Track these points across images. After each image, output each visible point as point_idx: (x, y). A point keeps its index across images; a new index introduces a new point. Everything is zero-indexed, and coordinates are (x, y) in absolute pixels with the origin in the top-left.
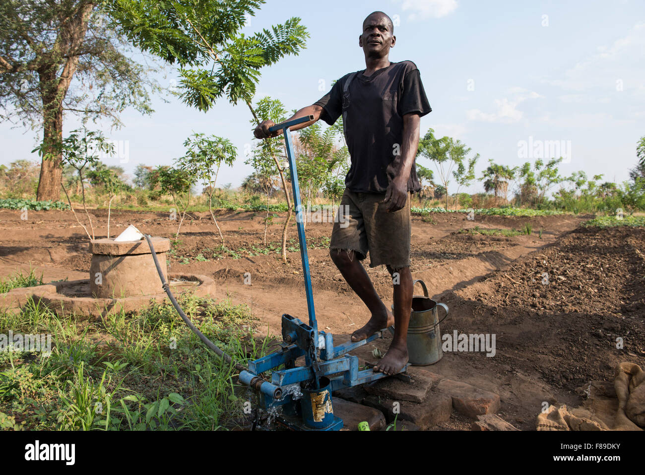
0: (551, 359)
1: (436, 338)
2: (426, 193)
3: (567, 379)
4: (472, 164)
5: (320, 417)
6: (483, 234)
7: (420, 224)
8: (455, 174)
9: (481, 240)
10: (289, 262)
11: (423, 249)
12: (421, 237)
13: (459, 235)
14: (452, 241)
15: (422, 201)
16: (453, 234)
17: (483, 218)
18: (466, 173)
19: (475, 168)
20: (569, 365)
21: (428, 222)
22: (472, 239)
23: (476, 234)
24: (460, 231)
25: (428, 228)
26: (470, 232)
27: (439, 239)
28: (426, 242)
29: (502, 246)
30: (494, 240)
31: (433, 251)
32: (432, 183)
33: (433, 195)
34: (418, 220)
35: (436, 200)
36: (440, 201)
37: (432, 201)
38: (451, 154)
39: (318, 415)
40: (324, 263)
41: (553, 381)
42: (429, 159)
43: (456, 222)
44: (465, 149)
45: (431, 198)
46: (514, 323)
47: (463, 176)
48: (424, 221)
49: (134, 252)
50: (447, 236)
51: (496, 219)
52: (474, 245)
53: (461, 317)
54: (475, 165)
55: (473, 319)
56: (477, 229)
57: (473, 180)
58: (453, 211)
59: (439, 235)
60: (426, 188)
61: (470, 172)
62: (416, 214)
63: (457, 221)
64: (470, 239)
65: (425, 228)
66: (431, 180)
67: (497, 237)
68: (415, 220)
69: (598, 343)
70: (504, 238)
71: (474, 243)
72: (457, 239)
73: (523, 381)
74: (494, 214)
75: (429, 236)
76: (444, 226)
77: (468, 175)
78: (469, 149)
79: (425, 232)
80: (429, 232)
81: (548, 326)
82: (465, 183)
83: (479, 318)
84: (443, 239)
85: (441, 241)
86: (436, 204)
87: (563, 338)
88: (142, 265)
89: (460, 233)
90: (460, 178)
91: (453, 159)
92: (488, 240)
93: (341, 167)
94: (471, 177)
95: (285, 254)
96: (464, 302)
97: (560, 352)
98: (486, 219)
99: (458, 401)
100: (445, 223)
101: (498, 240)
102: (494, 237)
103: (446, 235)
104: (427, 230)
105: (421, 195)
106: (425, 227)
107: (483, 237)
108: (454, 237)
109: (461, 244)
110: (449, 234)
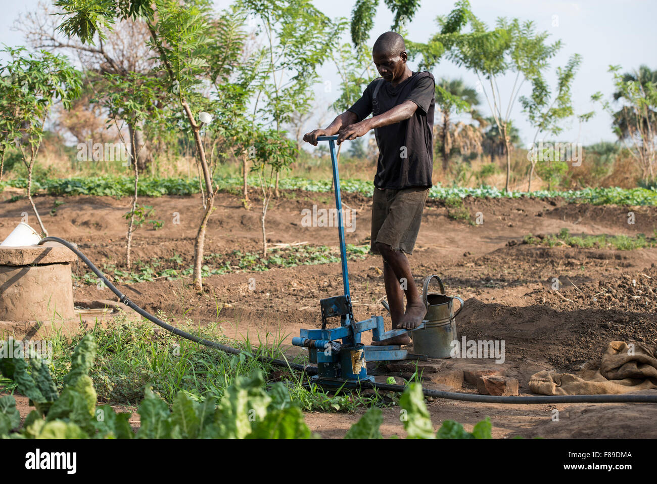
0: (560, 348)
1: (452, 332)
2: (460, 142)
3: (569, 361)
4: (565, 80)
5: (358, 370)
6: (573, 246)
7: (441, 225)
8: (526, 104)
9: (568, 257)
10: (207, 291)
11: (446, 274)
12: (443, 252)
13: (523, 247)
14: (509, 258)
15: (450, 164)
16: (511, 245)
17: (583, 210)
18: (552, 101)
19: (572, 90)
20: (575, 351)
21: (461, 220)
22: (548, 255)
23: (558, 244)
24: (526, 239)
25: (460, 233)
26: (545, 241)
27: (480, 256)
28: (455, 261)
29: (605, 267)
30: (591, 256)
31: (466, 276)
32: (475, 115)
33: (479, 149)
34: (438, 215)
35: (487, 162)
36: (498, 162)
37: (477, 166)
38: (516, 57)
39: (357, 369)
40: (268, 294)
41: (557, 363)
42: (463, 67)
43: (522, 220)
44: (547, 43)
45: (473, 156)
46: (532, 320)
47: (545, 110)
48: (451, 218)
49: (42, 261)
50: (499, 250)
51: (610, 213)
52: (550, 266)
53: (480, 320)
54: (572, 83)
55: (493, 321)
56: (562, 235)
57: (570, 117)
58: (518, 195)
59: (484, 249)
60: (459, 130)
61: (560, 98)
62: (434, 202)
63: (525, 218)
64: (545, 255)
65: (452, 235)
66: (474, 107)
67: (599, 252)
68: (431, 215)
69: (604, 332)
70: (613, 252)
71: (552, 262)
72: (519, 256)
73: (531, 365)
74: (608, 201)
75: (461, 251)
76: (494, 229)
77: (556, 106)
78: (558, 44)
79: (452, 241)
80: (461, 243)
81: (563, 321)
82: (550, 126)
83: (499, 319)
84: (489, 257)
85: (485, 260)
86: (485, 172)
87: (575, 332)
88: (51, 279)
89: (525, 243)
90: (537, 114)
91: (519, 68)
92: (581, 257)
93: (263, 94)
94: (564, 111)
95: (200, 276)
96: (485, 306)
97: (570, 342)
98: (588, 214)
99: (469, 373)
100: (497, 221)
101: (601, 257)
102: (593, 250)
103: (497, 247)
104: (458, 237)
105: (448, 149)
106: (454, 230)
107: (572, 252)
108: (514, 251)
109: (526, 266)
110: (503, 245)
